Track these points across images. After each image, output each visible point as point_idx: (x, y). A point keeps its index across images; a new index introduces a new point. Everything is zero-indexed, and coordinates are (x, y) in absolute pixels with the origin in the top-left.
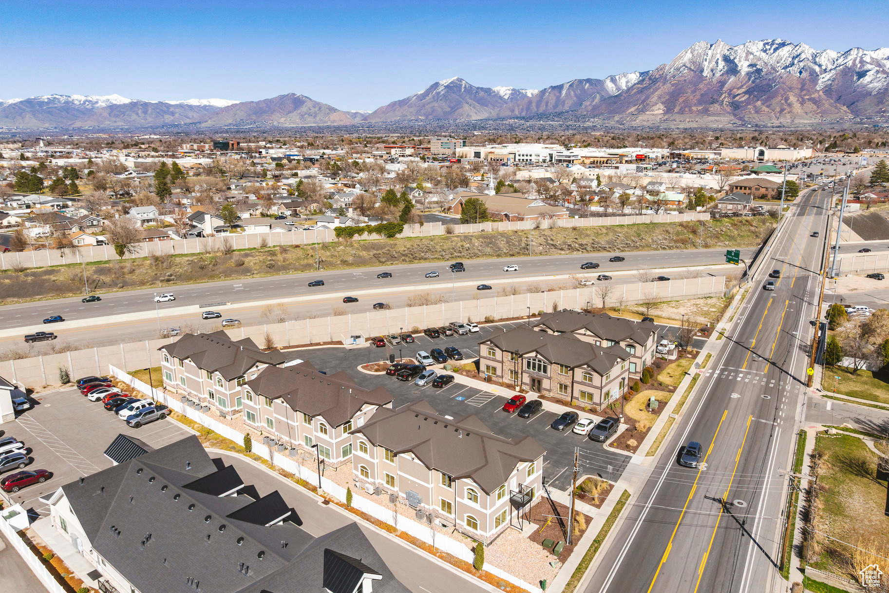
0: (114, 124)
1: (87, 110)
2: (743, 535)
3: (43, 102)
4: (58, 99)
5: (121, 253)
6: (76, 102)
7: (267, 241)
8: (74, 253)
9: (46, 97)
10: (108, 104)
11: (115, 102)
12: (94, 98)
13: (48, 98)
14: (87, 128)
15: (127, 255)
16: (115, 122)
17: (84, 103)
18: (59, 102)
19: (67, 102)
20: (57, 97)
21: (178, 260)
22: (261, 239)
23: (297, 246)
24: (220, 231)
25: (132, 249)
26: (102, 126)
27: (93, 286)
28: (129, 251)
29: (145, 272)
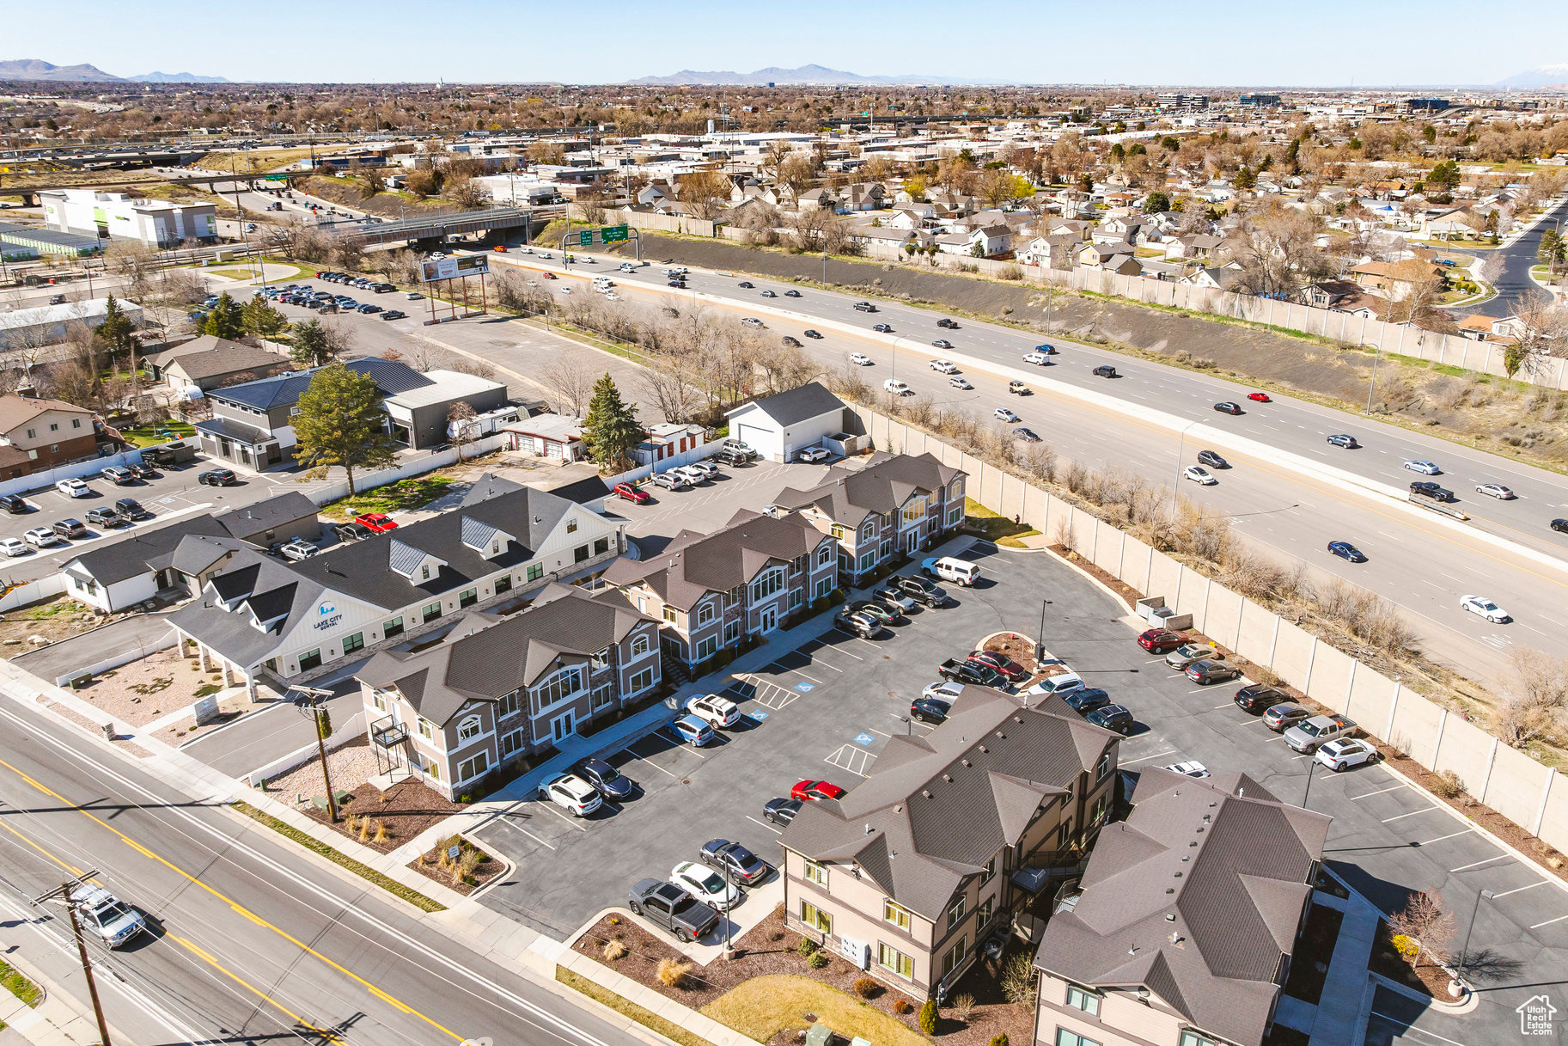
2: (223, 1031)
5: (1513, 367)
8: (1439, 344)
15: (1521, 375)
25: (1534, 364)
27: (1398, 406)
28: (1528, 367)
29: (1504, 412)
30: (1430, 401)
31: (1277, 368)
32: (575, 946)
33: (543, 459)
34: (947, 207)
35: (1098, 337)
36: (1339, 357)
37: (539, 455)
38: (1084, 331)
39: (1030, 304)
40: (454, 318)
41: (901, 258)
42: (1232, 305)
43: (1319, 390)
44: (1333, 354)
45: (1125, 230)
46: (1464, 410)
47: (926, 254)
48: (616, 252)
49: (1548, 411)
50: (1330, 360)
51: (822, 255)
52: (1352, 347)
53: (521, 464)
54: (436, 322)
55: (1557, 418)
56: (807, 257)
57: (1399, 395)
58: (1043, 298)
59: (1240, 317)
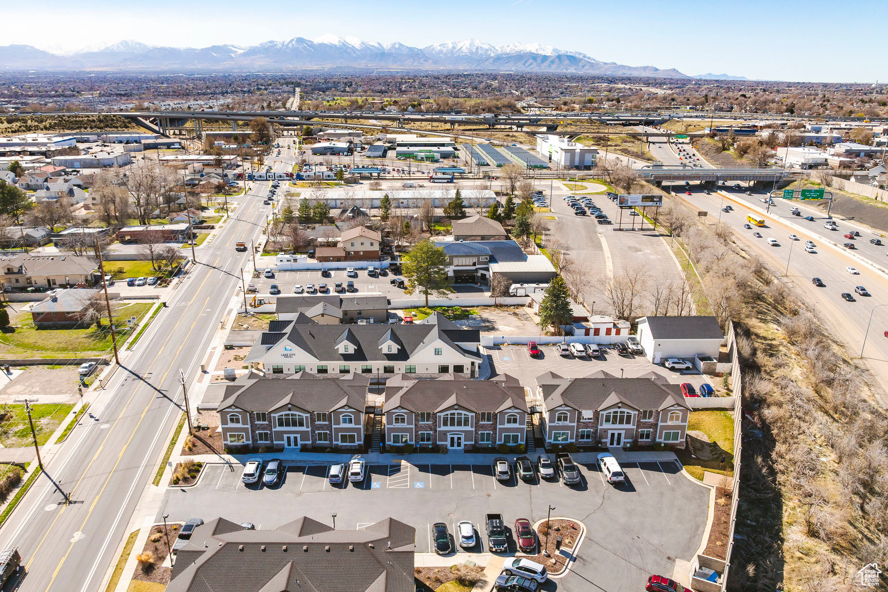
40: (633, 230)
48: (821, 207)
54: (620, 230)
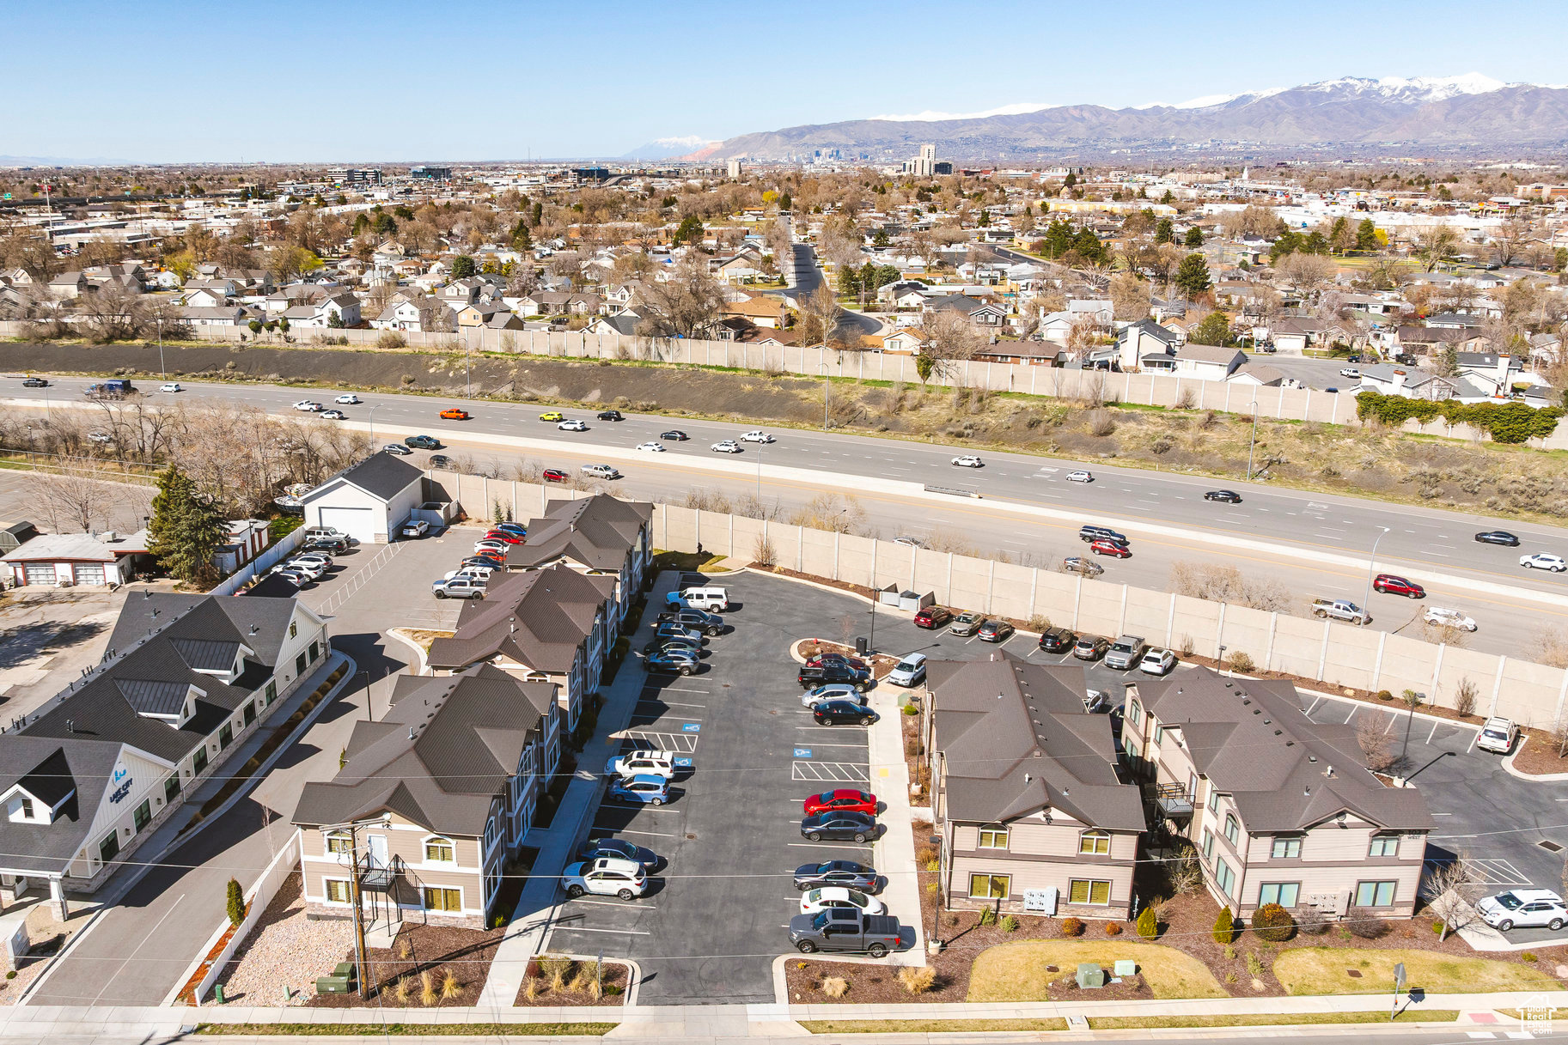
0: (1450, 138)
1: (1403, 108)
3: (1322, 93)
4: (1352, 86)
5: (925, 374)
6: (1387, 93)
7: (1195, 397)
8: (856, 362)
9: (1330, 83)
10: (1451, 94)
11: (1466, 90)
12: (1421, 83)
13: (1333, 86)
14: (1390, 144)
15: (933, 379)
16: (1454, 132)
17: (1402, 92)
18: (1353, 92)
19: (1366, 93)
20: (1349, 81)
21: (1003, 401)
22: (1183, 390)
23: (1248, 420)
24: (1152, 364)
25: (943, 369)
26: (1422, 141)
27: (846, 419)
28: (939, 372)
29: (937, 412)
30: (872, 411)
31: (721, 401)
32: (792, 1000)
33: (76, 589)
34: (243, 283)
35: (526, 395)
36: (774, 384)
37: (66, 585)
38: (506, 389)
39: (432, 371)
41: (244, 338)
42: (648, 349)
43: (770, 416)
44: (766, 382)
45: (467, 293)
46: (904, 414)
47: (277, 330)
49: (973, 406)
50: (766, 388)
51: (139, 342)
52: (780, 374)
53: (50, 598)
55: (981, 411)
56: (120, 347)
57: (843, 409)
58: (444, 363)
59: (658, 360)
